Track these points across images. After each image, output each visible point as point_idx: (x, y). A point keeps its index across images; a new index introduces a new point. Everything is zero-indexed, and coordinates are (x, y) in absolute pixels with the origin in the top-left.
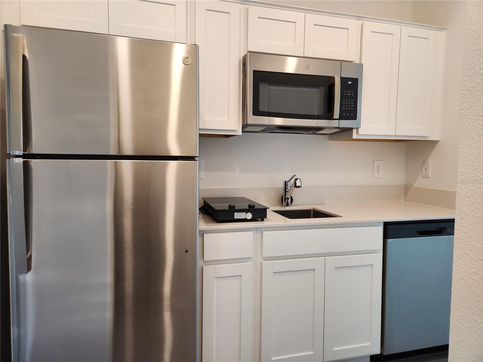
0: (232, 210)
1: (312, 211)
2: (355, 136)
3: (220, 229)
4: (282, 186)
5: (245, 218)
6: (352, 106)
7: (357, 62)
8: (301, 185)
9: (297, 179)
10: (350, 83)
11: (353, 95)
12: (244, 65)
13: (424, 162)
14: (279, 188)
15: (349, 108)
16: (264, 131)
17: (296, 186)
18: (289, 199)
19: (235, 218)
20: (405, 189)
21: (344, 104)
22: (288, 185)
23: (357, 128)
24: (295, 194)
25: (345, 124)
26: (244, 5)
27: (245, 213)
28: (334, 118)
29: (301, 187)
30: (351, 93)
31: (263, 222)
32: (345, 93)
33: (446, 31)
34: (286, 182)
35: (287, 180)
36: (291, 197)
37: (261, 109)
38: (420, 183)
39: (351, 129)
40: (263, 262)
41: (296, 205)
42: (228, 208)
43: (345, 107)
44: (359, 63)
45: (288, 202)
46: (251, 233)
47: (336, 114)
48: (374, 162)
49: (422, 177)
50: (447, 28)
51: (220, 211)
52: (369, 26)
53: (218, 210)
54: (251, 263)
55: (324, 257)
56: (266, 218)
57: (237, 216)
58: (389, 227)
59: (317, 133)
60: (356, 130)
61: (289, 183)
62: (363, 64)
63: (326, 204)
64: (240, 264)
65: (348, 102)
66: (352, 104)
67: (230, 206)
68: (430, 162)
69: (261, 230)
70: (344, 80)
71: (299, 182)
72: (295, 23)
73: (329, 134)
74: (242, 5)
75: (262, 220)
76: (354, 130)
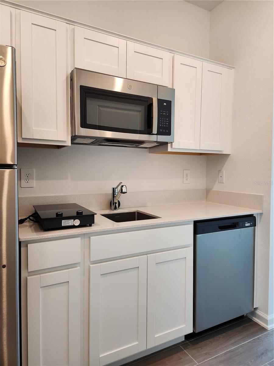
0: (60, 217)
1: (136, 213)
2: (170, 150)
3: (46, 238)
4: (111, 192)
5: (73, 225)
6: (167, 124)
7: (170, 87)
8: (127, 191)
9: (123, 186)
10: (165, 104)
11: (167, 114)
12: (72, 80)
13: (220, 171)
14: (108, 194)
15: (165, 126)
16: (93, 144)
17: (122, 192)
18: (116, 203)
19: (62, 225)
20: (206, 192)
21: (161, 122)
22: (116, 190)
23: (171, 143)
24: (122, 198)
25: (162, 138)
26: (70, 25)
27: (73, 220)
28: (153, 133)
29: (126, 193)
30: (166, 113)
31: (90, 227)
32: (161, 112)
33: (234, 69)
34: (114, 188)
35: (115, 187)
36: (119, 201)
37: (89, 122)
38: (217, 187)
39: (166, 143)
40: (91, 266)
41: (124, 208)
42: (55, 216)
43: (162, 124)
44: (171, 88)
45: (116, 206)
46: (79, 239)
47: (155, 130)
48: (183, 172)
49: (219, 183)
50: (235, 67)
51: (46, 219)
52: (179, 59)
53: (44, 219)
54: (79, 268)
55: (146, 255)
56: (94, 223)
57: (64, 223)
58: (198, 224)
59: (140, 146)
60: (170, 144)
61: (117, 189)
62: (175, 89)
63: (147, 206)
64: (68, 270)
65: (164, 120)
66: (167, 122)
67: (57, 214)
68: (224, 171)
69: (88, 236)
70: (160, 101)
71: (124, 188)
72: (118, 48)
73: (149, 148)
74: (69, 25)
75: (90, 225)
76: (169, 144)
